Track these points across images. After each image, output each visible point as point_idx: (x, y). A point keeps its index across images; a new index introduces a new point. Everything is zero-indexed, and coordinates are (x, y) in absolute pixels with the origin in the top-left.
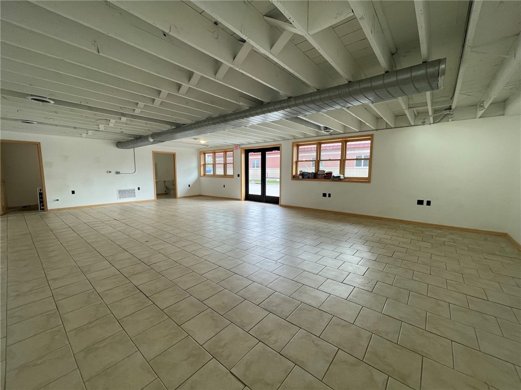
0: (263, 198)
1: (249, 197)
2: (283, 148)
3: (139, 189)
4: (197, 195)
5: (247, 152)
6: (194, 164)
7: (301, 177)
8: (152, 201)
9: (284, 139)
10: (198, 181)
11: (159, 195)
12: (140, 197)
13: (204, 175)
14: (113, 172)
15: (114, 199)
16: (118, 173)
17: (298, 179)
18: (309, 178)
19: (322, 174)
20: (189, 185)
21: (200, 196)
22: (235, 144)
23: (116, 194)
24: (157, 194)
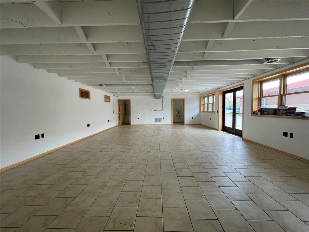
0: (233, 131)
1: (225, 129)
2: (245, 87)
3: (164, 118)
4: (197, 124)
5: (224, 93)
6: (197, 104)
7: (259, 113)
8: (170, 125)
9: (245, 79)
10: (199, 115)
11: (175, 122)
12: (164, 122)
13: (203, 111)
14: (153, 110)
15: (153, 123)
16: (155, 110)
17: (257, 115)
18: (268, 114)
19: (283, 110)
20: (193, 118)
21: (200, 124)
22: (216, 89)
23: (154, 121)
24: (173, 122)
